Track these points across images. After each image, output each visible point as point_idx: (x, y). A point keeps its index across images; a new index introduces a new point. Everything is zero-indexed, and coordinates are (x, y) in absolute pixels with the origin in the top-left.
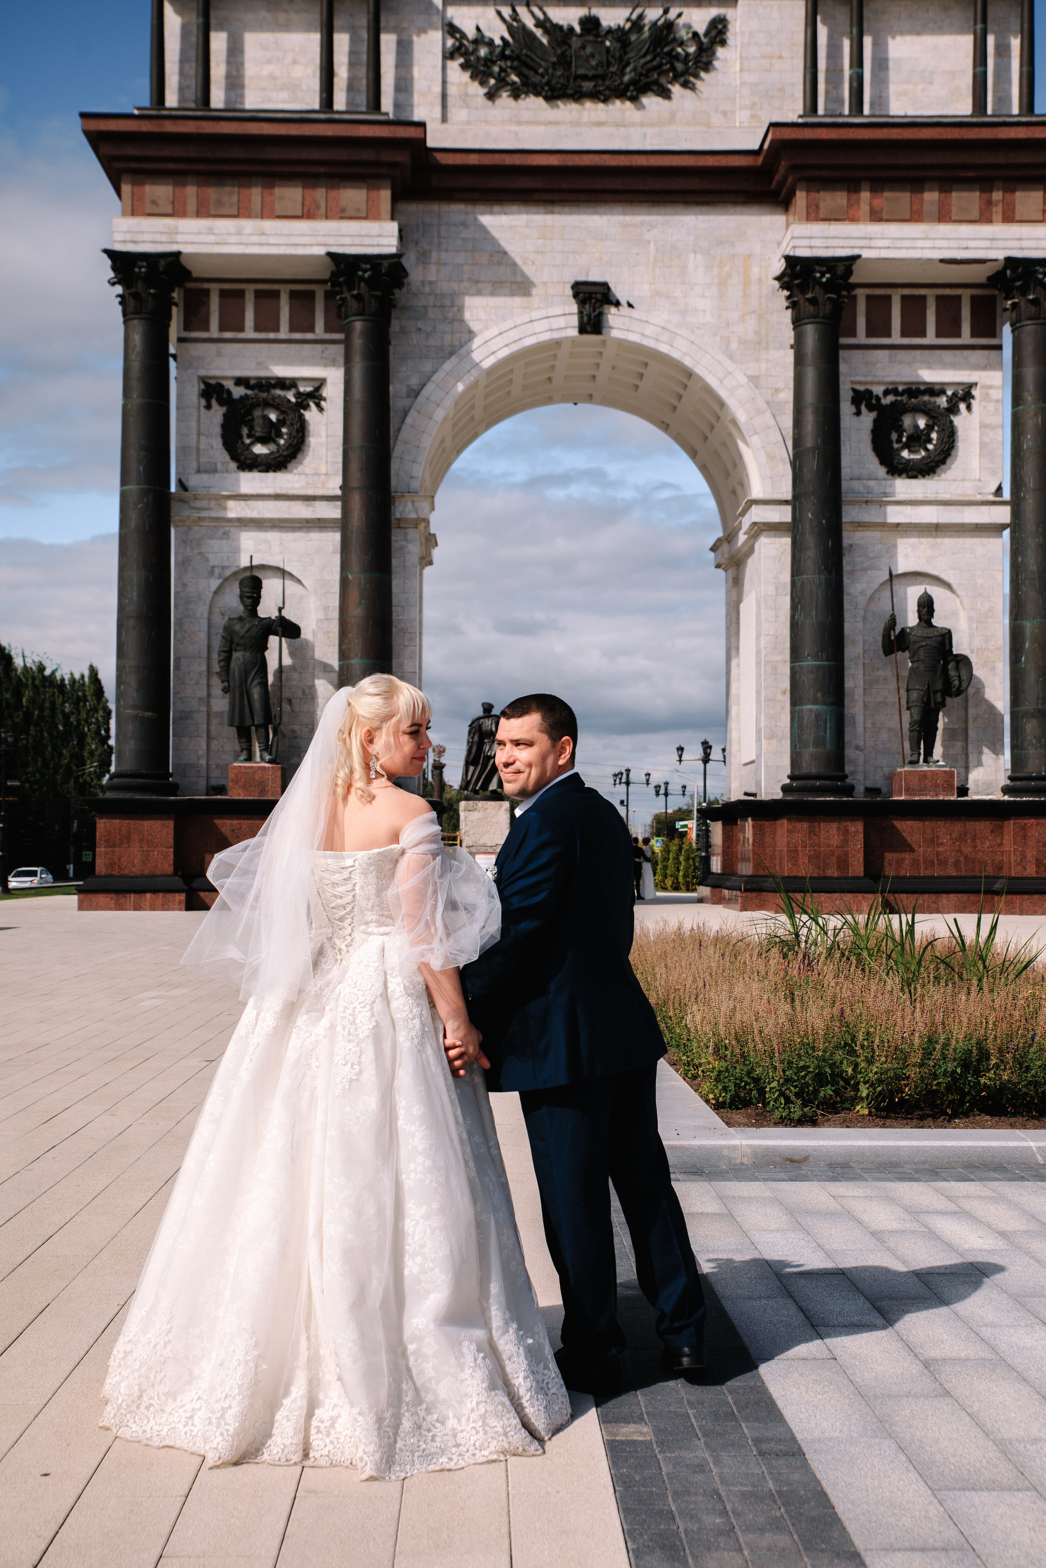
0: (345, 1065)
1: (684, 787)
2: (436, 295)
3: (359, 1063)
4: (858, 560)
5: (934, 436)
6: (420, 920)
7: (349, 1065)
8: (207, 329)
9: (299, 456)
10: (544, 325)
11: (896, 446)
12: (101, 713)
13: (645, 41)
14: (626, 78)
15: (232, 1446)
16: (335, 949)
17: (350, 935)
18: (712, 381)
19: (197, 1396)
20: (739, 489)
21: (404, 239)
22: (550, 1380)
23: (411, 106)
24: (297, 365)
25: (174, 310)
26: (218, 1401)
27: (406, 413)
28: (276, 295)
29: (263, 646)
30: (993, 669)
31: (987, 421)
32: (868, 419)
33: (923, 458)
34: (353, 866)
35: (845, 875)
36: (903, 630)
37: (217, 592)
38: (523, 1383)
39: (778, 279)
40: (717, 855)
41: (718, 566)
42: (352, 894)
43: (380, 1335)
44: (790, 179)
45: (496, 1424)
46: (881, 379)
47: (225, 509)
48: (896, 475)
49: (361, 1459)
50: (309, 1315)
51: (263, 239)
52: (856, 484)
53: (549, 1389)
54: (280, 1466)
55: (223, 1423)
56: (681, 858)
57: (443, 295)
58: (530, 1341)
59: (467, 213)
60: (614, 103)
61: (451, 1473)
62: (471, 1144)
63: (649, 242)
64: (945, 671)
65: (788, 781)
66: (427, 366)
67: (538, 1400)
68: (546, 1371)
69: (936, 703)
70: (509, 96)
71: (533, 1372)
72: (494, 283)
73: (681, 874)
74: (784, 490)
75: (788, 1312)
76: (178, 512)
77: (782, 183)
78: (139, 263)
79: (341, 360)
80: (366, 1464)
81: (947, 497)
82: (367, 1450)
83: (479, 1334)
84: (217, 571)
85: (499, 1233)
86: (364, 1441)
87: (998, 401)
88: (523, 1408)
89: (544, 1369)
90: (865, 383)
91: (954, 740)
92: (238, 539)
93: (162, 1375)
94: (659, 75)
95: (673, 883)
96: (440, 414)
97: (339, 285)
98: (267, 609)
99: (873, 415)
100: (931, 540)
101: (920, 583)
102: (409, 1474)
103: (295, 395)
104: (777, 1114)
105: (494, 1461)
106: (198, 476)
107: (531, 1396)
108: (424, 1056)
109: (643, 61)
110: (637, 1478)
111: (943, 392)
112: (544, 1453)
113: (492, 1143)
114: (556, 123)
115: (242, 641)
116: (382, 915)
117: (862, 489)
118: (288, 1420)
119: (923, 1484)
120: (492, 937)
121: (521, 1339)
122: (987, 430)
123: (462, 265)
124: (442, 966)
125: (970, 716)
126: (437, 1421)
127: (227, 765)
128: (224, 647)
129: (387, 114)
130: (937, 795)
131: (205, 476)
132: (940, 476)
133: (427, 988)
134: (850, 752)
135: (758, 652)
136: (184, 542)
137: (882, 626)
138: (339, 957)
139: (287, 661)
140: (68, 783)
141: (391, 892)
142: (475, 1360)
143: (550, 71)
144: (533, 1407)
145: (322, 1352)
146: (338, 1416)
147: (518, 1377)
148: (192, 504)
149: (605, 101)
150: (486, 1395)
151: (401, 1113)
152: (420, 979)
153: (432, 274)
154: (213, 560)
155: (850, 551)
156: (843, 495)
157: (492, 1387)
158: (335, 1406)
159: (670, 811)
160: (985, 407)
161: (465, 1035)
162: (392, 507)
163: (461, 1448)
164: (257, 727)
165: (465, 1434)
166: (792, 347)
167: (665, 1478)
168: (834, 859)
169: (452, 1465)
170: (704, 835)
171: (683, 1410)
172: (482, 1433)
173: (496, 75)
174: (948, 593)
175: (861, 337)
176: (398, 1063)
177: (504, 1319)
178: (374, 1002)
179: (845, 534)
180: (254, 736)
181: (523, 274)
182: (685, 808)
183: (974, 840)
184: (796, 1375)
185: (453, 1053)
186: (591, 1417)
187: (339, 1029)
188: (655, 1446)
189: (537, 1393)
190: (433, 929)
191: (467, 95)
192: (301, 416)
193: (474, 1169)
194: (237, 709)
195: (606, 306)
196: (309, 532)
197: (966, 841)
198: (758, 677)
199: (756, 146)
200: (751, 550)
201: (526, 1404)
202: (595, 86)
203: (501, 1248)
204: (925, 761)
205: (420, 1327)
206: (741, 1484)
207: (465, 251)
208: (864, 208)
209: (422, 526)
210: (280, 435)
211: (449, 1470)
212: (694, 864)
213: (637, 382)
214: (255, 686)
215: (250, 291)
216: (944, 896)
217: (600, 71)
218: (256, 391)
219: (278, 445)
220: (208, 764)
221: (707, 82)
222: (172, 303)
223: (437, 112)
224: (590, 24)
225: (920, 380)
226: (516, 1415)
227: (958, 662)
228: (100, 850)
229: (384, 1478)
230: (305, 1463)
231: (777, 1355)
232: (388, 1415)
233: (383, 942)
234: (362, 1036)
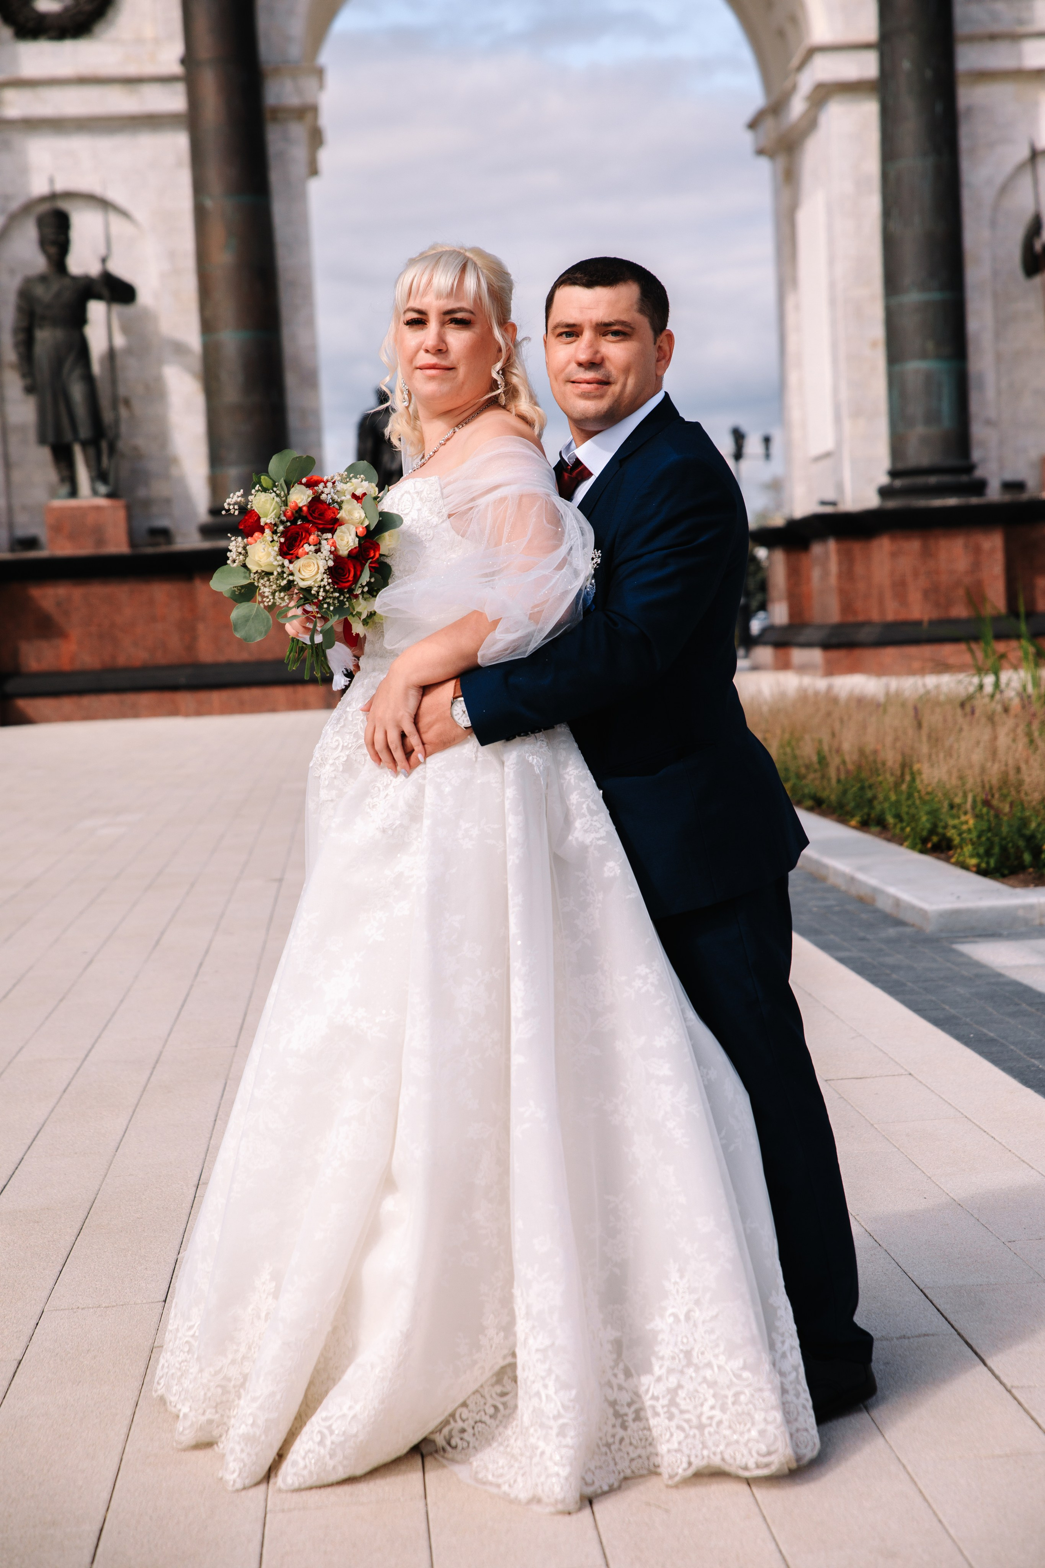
4: (981, 130)
9: (110, 14)
20: (791, 31)
29: (79, 319)
35: (979, 613)
37: (3, 235)
41: (760, 153)
47: (2, 102)
52: (975, 10)
65: (887, 479)
92: (26, 152)
98: (82, 261)
115: (48, 313)
117: (985, 17)
127: (40, 505)
128: (20, 322)
134: (978, 431)
135: (832, 285)
137: (1022, 232)
139: (119, 341)
162: (264, 88)
164: (82, 443)
168: (961, 592)
180: (78, 458)
194: (49, 416)
196: (135, 134)
198: (833, 323)
200: (812, 126)
209: (309, 116)
214: (74, 379)
220: (8, 506)
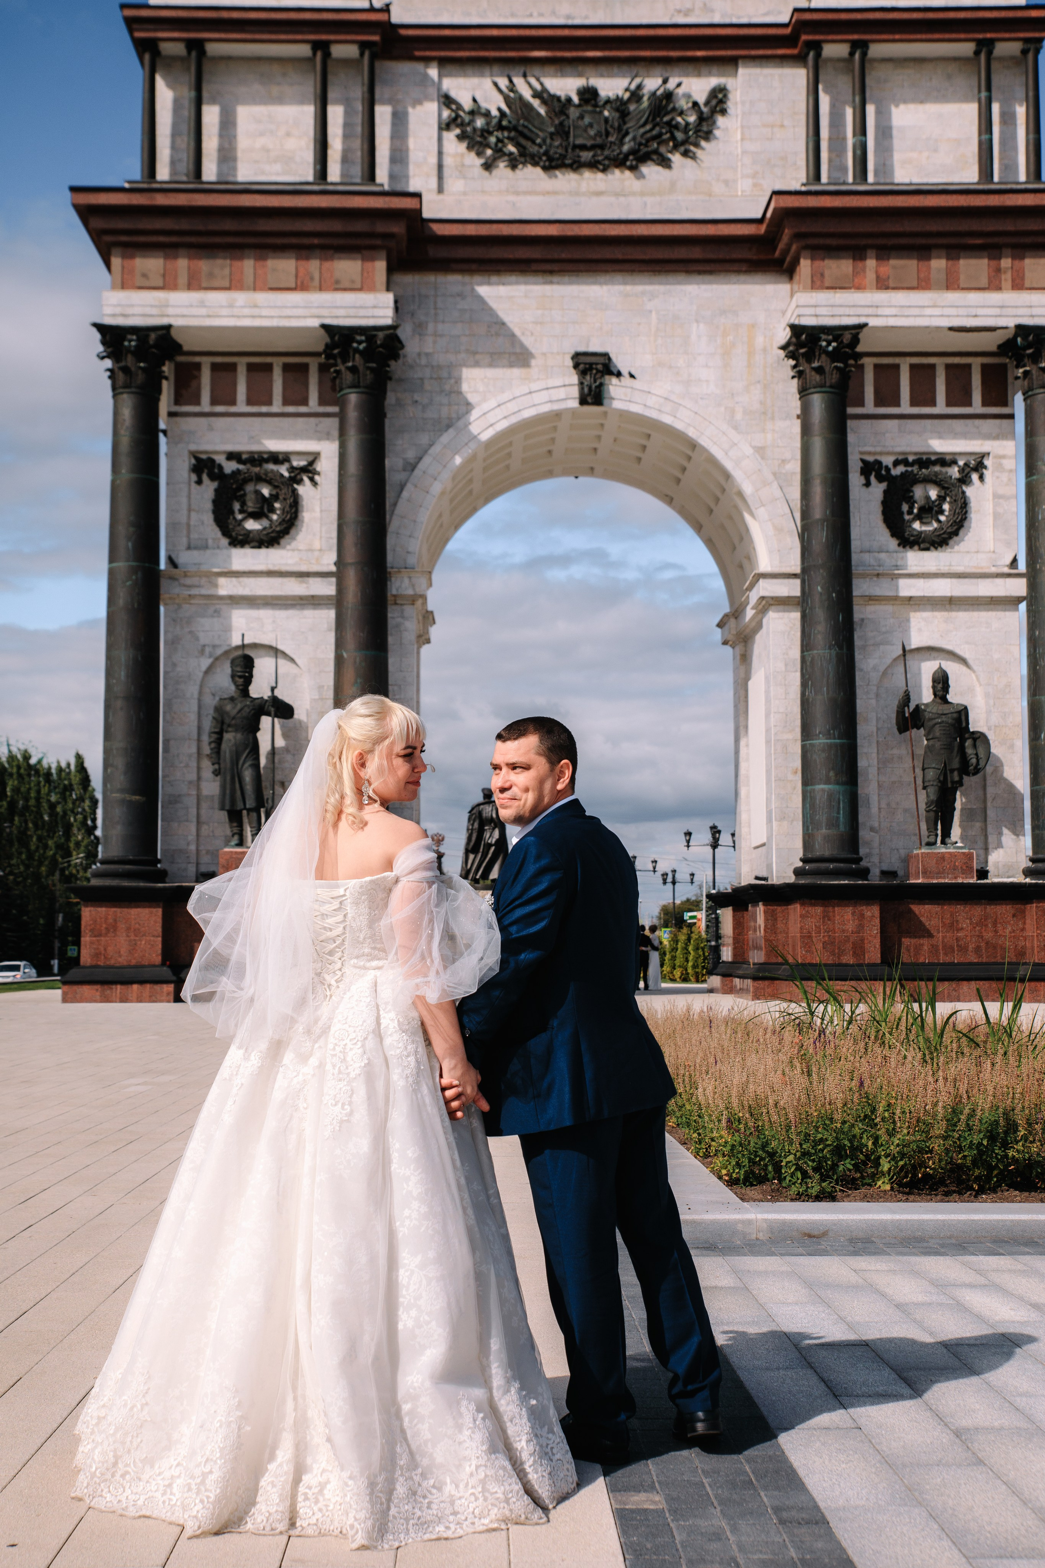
0: (336, 1105)
1: (692, 875)
2: (433, 367)
3: (350, 1103)
4: (870, 634)
5: (946, 507)
6: (415, 951)
7: (340, 1105)
8: (198, 403)
9: (293, 531)
10: (544, 396)
11: (907, 517)
12: (87, 803)
13: (644, 111)
14: (626, 148)
15: (213, 1514)
16: (324, 984)
17: (340, 970)
18: (717, 453)
19: (175, 1463)
20: (745, 563)
21: (400, 311)
22: (554, 1445)
23: (407, 177)
24: (290, 439)
25: (165, 384)
26: (199, 1465)
27: (402, 487)
28: (268, 368)
29: (255, 727)
30: (1012, 746)
31: (1001, 491)
32: (878, 489)
33: (936, 529)
34: (344, 895)
35: (861, 962)
36: (917, 707)
37: (209, 671)
38: (525, 1447)
39: (783, 348)
40: (728, 945)
41: (725, 643)
42: (342, 926)
43: (372, 1393)
44: (794, 247)
45: (498, 1490)
46: (890, 449)
47: (216, 586)
48: (908, 547)
49: (352, 1526)
50: (296, 1373)
51: (256, 311)
52: (866, 557)
53: (553, 1454)
54: (264, 1535)
55: (203, 1489)
56: (690, 948)
57: (439, 367)
58: (534, 1402)
59: (464, 284)
60: (613, 173)
61: (448, 1542)
62: (469, 1191)
63: (651, 311)
64: (962, 749)
65: (800, 864)
66: (424, 439)
67: (541, 1465)
68: (550, 1436)
69: (953, 782)
70: (506, 167)
71: (536, 1436)
72: (492, 354)
73: (690, 964)
74: (793, 563)
75: (809, 1382)
76: (167, 589)
77: (786, 251)
78: (129, 337)
79: (336, 433)
80: (357, 1532)
81: (960, 569)
82: (358, 1517)
83: (479, 1393)
84: (207, 650)
85: (500, 1286)
86: (355, 1507)
87: (1011, 471)
88: (526, 1474)
89: (548, 1433)
90: (875, 454)
91: (972, 821)
92: (230, 617)
93: (139, 1440)
94: (659, 144)
95: (682, 974)
96: (437, 488)
97: (334, 357)
98: (259, 689)
99: (884, 486)
100: (945, 614)
101: (935, 659)
102: (403, 1543)
103: (288, 470)
104: (794, 1189)
105: (494, 1530)
106: (189, 552)
107: (535, 1461)
108: (419, 1096)
109: (642, 130)
110: (649, 1546)
111: (954, 462)
112: (549, 1521)
113: (491, 1192)
114: (555, 193)
115: (233, 722)
116: (374, 948)
117: (873, 562)
118: (274, 1486)
119: (957, 1551)
120: (491, 969)
121: (523, 1400)
122: (1001, 501)
123: (459, 336)
124: (439, 998)
125: (988, 796)
126: (434, 1487)
127: (217, 851)
128: (215, 728)
129: (382, 185)
130: (956, 878)
131: (195, 553)
132: (953, 548)
133: (423, 1024)
134: (864, 834)
135: (768, 730)
136: (174, 620)
137: (896, 703)
138: (328, 993)
139: (280, 742)
140: (53, 875)
141: (384, 923)
142: (475, 1421)
143: (548, 141)
144: (537, 1473)
145: (310, 1413)
146: (328, 1482)
147: (520, 1441)
148: (182, 581)
149: (604, 170)
150: (486, 1458)
151: (395, 1156)
152: (415, 1014)
153: (429, 346)
154: (204, 639)
155: (861, 625)
156: (853, 568)
157: (493, 1450)
158: (324, 1471)
159: (678, 902)
160: (998, 477)
161: (463, 1075)
162: (389, 583)
163: (459, 1516)
164: (249, 810)
165: (463, 1501)
166: (798, 417)
167: (679, 1546)
168: (849, 946)
169: (449, 1534)
170: (714, 923)
171: (697, 1479)
172: (481, 1499)
173: (493, 146)
174: (964, 668)
175: (869, 407)
176: (391, 1103)
177: (506, 1377)
178: (366, 1039)
179: (856, 608)
180: (245, 820)
181: (522, 346)
182: (693, 898)
183: (995, 924)
184: (818, 1444)
185: (449, 1093)
186: (600, 1485)
187: (329, 1067)
188: (667, 1515)
189: (541, 1458)
190: (428, 961)
191: (463, 165)
192: (295, 493)
193: (473, 1217)
194: (228, 792)
195: (607, 377)
196: (303, 609)
197: (986, 925)
198: (768, 756)
199: (758, 215)
200: (759, 626)
201: (529, 1470)
202: (594, 156)
203: (502, 1301)
204: (943, 842)
205: (416, 1385)
206: (761, 1552)
207: (462, 322)
208: (871, 276)
209: (419, 602)
210: (272, 510)
211: (446, 1539)
212: (704, 954)
213: (639, 454)
214: (247, 768)
215: (242, 363)
216: (965, 983)
217: (599, 141)
218: (248, 466)
219: (271, 520)
220: (198, 850)
221: (707, 151)
222: (161, 376)
223: (433, 183)
224: (589, 95)
225: (930, 450)
226: (518, 1480)
227: (975, 740)
228: (85, 939)
229: (376, 1547)
230: (292, 1532)
231: (798, 1424)
232: (380, 1479)
233: (376, 976)
234: (353, 1075)
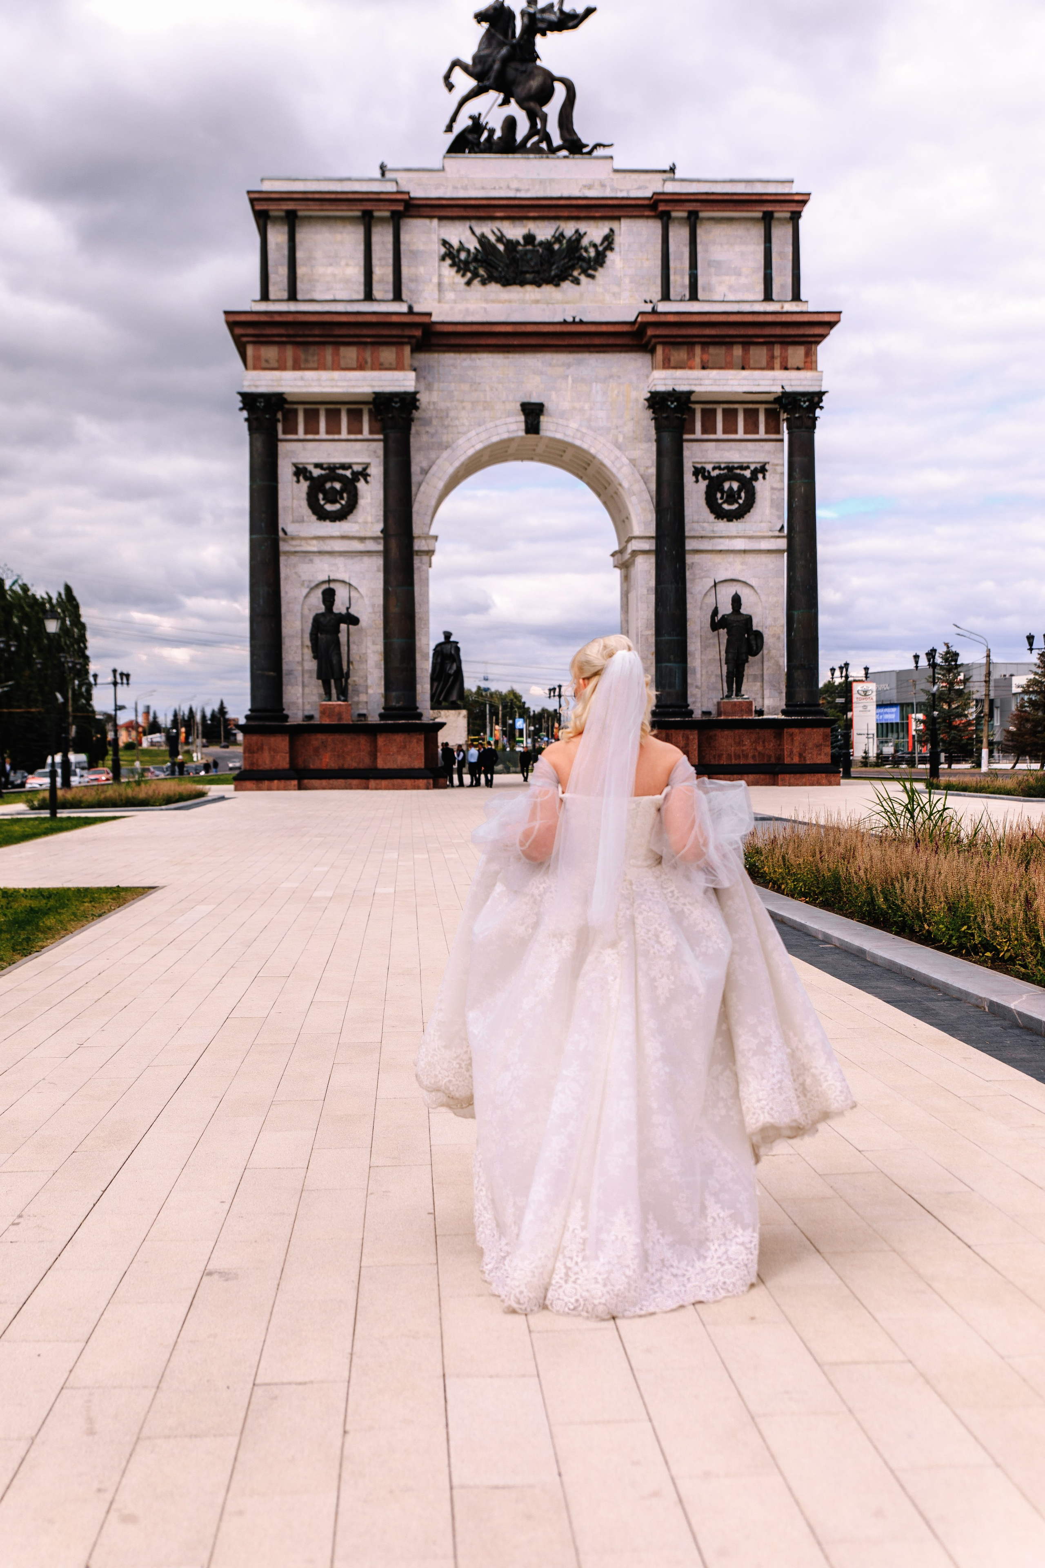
2: (437, 411)
4: (697, 572)
5: (743, 495)
8: (297, 433)
9: (354, 511)
10: (504, 428)
11: (720, 501)
13: (563, 250)
14: (553, 273)
18: (607, 463)
21: (418, 382)
23: (419, 291)
24: (352, 455)
25: (279, 424)
27: (420, 484)
28: (339, 411)
29: (337, 630)
30: (779, 638)
31: (774, 485)
32: (703, 484)
33: (736, 508)
36: (723, 616)
37: (307, 596)
39: (645, 404)
41: (616, 567)
44: (654, 340)
46: (710, 460)
47: (310, 545)
48: (720, 520)
51: (334, 383)
52: (695, 525)
57: (442, 410)
59: (456, 359)
60: (545, 288)
63: (568, 376)
64: (748, 640)
66: (433, 455)
69: (743, 660)
70: (480, 284)
72: (473, 403)
74: (651, 530)
76: (283, 547)
77: (649, 342)
78: (259, 399)
79: (381, 451)
81: (751, 533)
84: (306, 584)
87: (780, 473)
90: (700, 463)
91: (755, 681)
92: (318, 563)
94: (572, 270)
97: (378, 408)
99: (706, 482)
100: (741, 559)
103: (351, 474)
106: (295, 525)
109: (562, 262)
114: (510, 302)
115: (325, 627)
117: (698, 529)
122: (774, 490)
123: (453, 391)
125: (765, 666)
128: (313, 631)
130: (742, 716)
131: (298, 526)
132: (746, 519)
134: (691, 690)
137: (711, 613)
143: (505, 269)
148: (292, 543)
149: (540, 286)
153: (434, 400)
154: (304, 577)
155: (690, 568)
156: (686, 532)
160: (773, 477)
162: (413, 544)
164: (336, 680)
166: (655, 441)
173: (472, 271)
174: (750, 592)
175: (698, 434)
179: (687, 557)
180: (333, 686)
181: (491, 397)
191: (454, 283)
192: (355, 487)
194: (322, 669)
195: (541, 417)
197: (759, 742)
199: (633, 319)
200: (633, 563)
202: (533, 277)
204: (737, 695)
207: (455, 383)
208: (698, 360)
210: (342, 498)
214: (333, 654)
215: (322, 409)
217: (536, 269)
218: (328, 471)
219: (341, 504)
220: (302, 703)
221: (602, 274)
222: (278, 418)
224: (529, 238)
225: (734, 460)
